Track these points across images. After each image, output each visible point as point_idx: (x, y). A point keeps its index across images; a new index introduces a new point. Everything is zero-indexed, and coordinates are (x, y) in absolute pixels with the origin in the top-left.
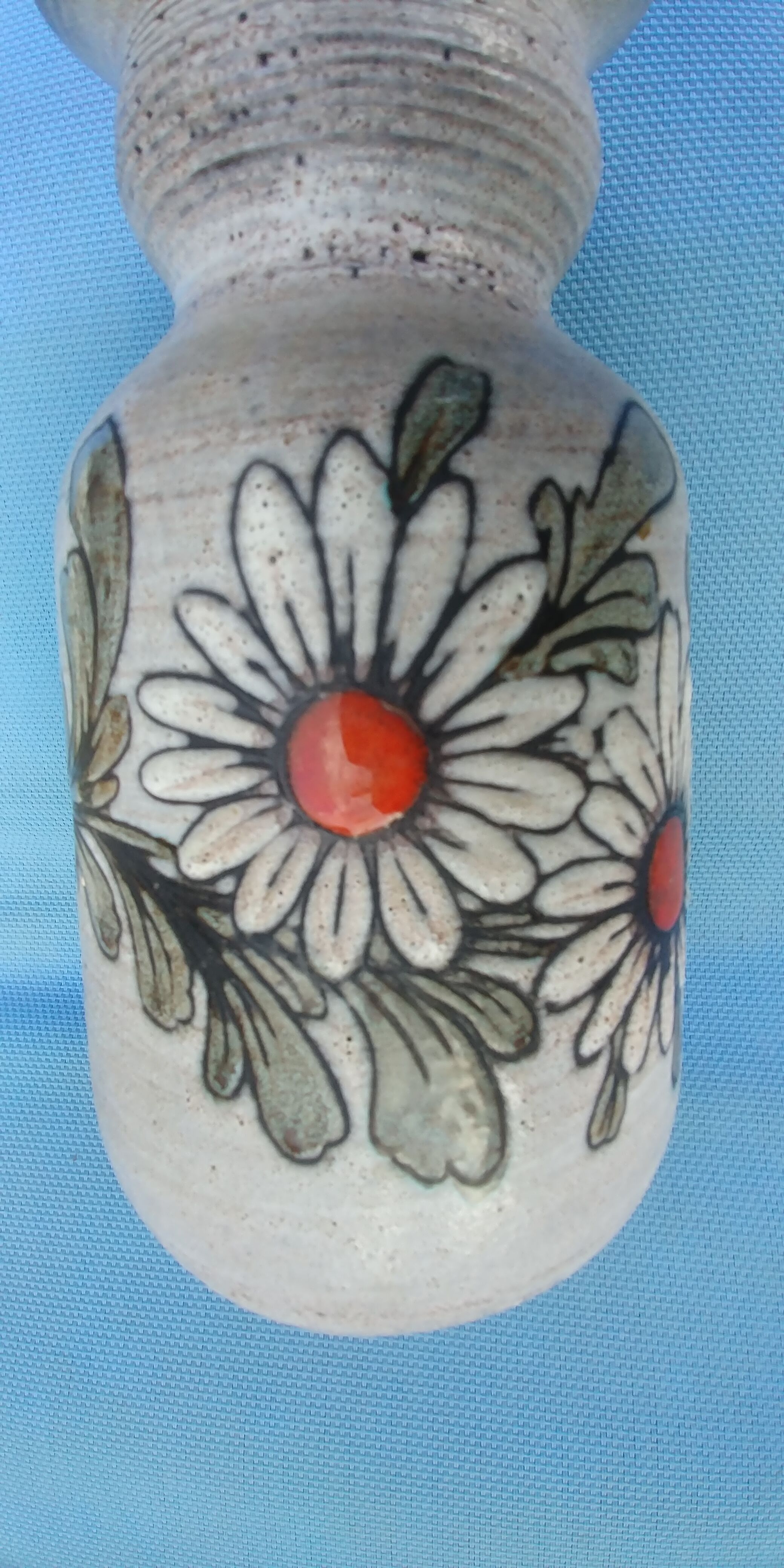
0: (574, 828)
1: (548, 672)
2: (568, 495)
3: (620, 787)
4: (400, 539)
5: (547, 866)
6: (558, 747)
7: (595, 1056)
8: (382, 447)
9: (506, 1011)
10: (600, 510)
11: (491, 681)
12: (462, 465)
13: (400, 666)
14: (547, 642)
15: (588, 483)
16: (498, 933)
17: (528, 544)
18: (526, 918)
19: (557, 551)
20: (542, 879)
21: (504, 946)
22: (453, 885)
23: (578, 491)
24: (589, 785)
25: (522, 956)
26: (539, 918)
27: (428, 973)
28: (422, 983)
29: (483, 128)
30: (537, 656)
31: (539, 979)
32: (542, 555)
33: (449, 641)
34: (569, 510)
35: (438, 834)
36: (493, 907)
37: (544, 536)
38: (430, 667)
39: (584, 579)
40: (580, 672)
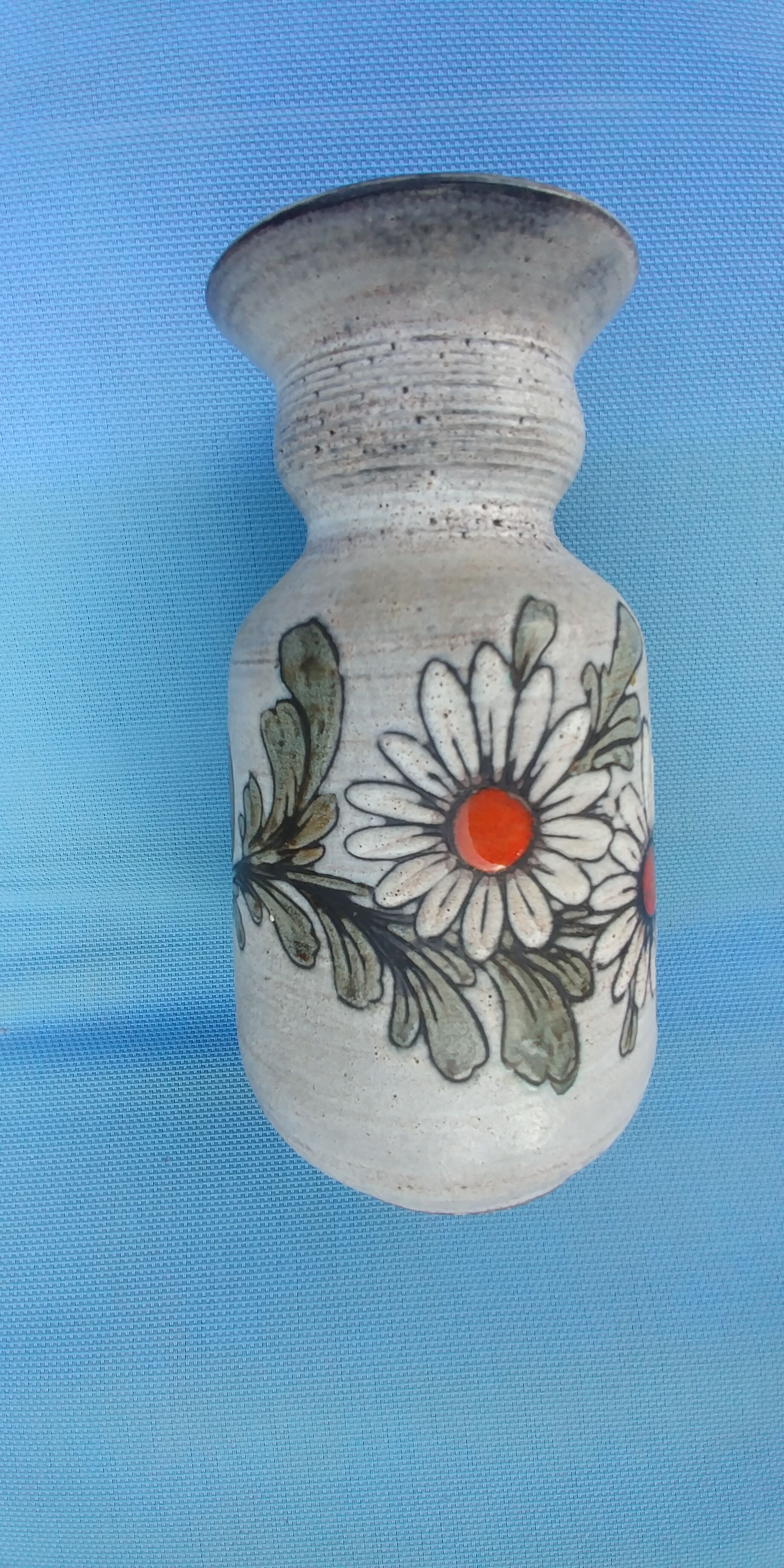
0: (608, 858)
1: (593, 769)
2: (599, 670)
3: (629, 831)
4: (517, 702)
5: (595, 882)
6: (599, 811)
7: (622, 996)
8: (507, 650)
9: (577, 970)
10: (613, 675)
11: (566, 777)
12: (548, 659)
13: (518, 773)
14: (592, 752)
15: (608, 662)
16: (572, 922)
17: (582, 699)
18: (585, 913)
19: (595, 702)
20: (593, 889)
21: (575, 930)
22: (548, 896)
23: (603, 666)
24: (614, 831)
25: (584, 936)
26: (592, 912)
27: (534, 951)
28: (532, 957)
29: (535, 456)
30: (587, 761)
31: (593, 950)
32: (588, 705)
33: (544, 756)
34: (599, 677)
35: (539, 867)
36: (568, 908)
37: (588, 694)
38: (533, 773)
39: (608, 715)
40: (607, 767)
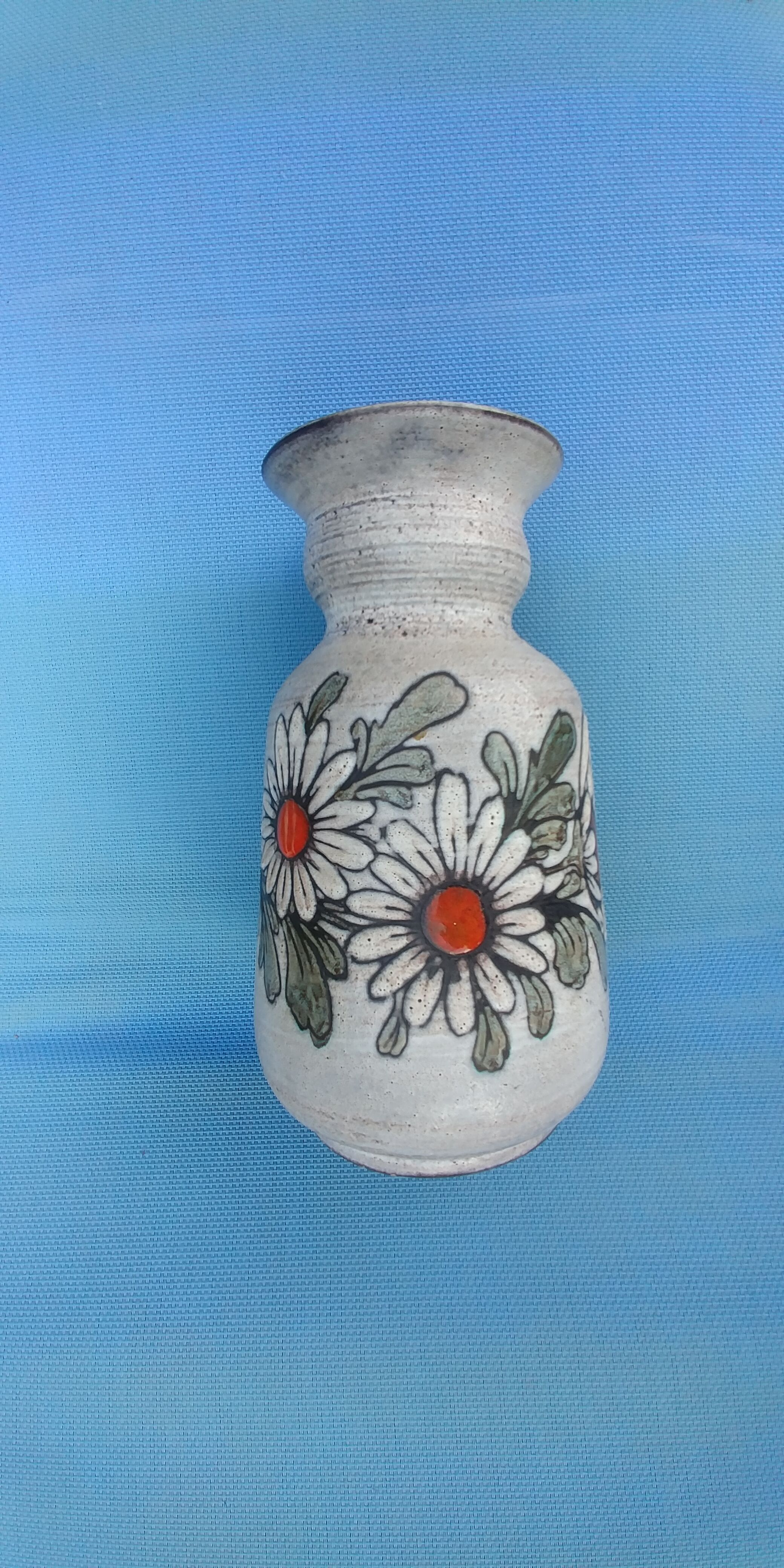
0: (367, 872)
1: (356, 799)
2: (369, 725)
3: (399, 858)
4: (307, 743)
5: (353, 888)
6: (359, 833)
7: (381, 999)
8: (306, 709)
9: (333, 952)
10: (384, 730)
11: (332, 800)
12: (328, 715)
13: (303, 792)
14: (355, 786)
15: (380, 718)
16: (330, 912)
17: (351, 745)
18: (342, 909)
19: (362, 747)
20: (350, 893)
21: (332, 919)
22: (315, 886)
23: (375, 721)
24: (376, 854)
25: (342, 928)
26: (348, 911)
27: (304, 922)
28: (303, 926)
30: (351, 792)
31: (348, 942)
32: (355, 749)
33: (318, 783)
34: (369, 730)
35: (310, 861)
36: (328, 899)
37: (356, 742)
38: (311, 794)
39: (376, 759)
40: (373, 800)
